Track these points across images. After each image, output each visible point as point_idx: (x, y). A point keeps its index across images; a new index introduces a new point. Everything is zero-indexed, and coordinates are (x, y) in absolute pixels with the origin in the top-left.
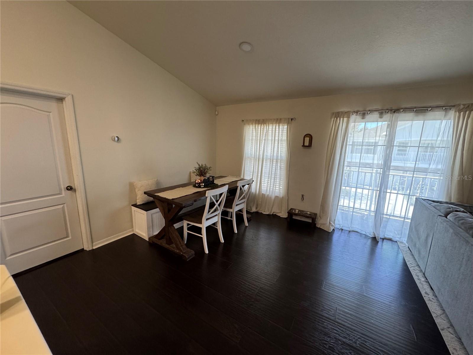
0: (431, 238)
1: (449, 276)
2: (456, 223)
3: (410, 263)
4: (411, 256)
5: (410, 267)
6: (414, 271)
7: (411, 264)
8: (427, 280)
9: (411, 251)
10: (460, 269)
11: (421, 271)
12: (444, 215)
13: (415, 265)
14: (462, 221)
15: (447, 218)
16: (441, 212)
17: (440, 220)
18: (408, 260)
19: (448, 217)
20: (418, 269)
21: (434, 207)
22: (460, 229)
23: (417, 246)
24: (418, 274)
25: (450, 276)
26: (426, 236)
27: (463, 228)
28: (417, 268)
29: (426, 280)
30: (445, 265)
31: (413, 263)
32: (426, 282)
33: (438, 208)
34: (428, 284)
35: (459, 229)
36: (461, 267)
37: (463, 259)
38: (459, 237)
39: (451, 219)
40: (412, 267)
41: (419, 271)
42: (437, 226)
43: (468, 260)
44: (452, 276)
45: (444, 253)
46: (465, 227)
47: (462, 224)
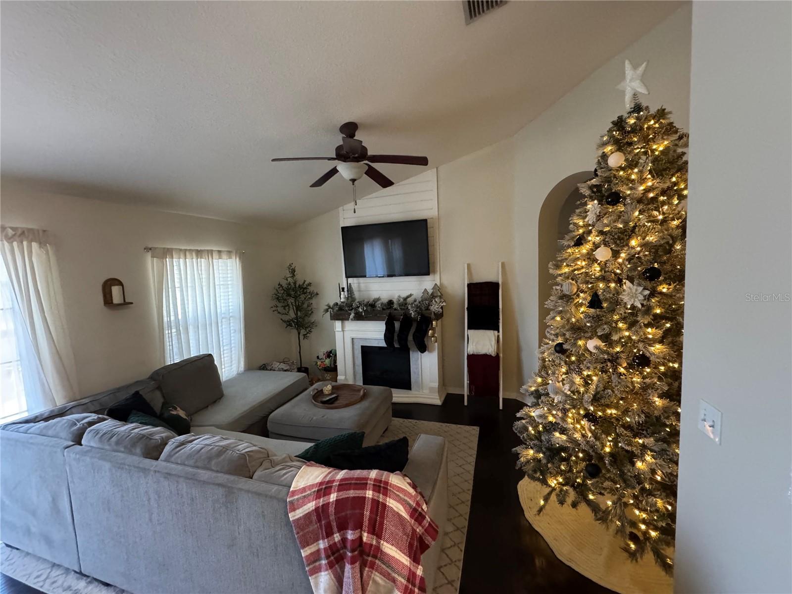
0: (66, 499)
1: (136, 542)
2: (107, 447)
3: (35, 578)
4: (27, 560)
5: (41, 587)
6: (55, 585)
7: (38, 577)
8: (88, 577)
9: (17, 549)
10: (151, 520)
11: (67, 571)
12: (73, 442)
13: (49, 570)
14: (114, 439)
15: (81, 445)
16: (61, 438)
17: (73, 456)
18: (24, 576)
19: (83, 442)
20: (59, 572)
21: (39, 435)
22: (119, 454)
23: (33, 529)
24: (66, 585)
25: (138, 540)
26: (50, 499)
27: (123, 449)
28: (55, 573)
29: (89, 580)
30: (122, 529)
31: (39, 573)
32: (90, 582)
33: (50, 433)
34: (96, 583)
35: (116, 454)
36: (152, 514)
37: (149, 500)
38: (126, 469)
39: (92, 444)
40: (45, 580)
41: (64, 575)
42: (71, 469)
43: (159, 497)
44: (141, 539)
45: (109, 510)
46: (125, 447)
47: (118, 443)
